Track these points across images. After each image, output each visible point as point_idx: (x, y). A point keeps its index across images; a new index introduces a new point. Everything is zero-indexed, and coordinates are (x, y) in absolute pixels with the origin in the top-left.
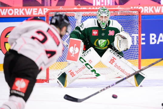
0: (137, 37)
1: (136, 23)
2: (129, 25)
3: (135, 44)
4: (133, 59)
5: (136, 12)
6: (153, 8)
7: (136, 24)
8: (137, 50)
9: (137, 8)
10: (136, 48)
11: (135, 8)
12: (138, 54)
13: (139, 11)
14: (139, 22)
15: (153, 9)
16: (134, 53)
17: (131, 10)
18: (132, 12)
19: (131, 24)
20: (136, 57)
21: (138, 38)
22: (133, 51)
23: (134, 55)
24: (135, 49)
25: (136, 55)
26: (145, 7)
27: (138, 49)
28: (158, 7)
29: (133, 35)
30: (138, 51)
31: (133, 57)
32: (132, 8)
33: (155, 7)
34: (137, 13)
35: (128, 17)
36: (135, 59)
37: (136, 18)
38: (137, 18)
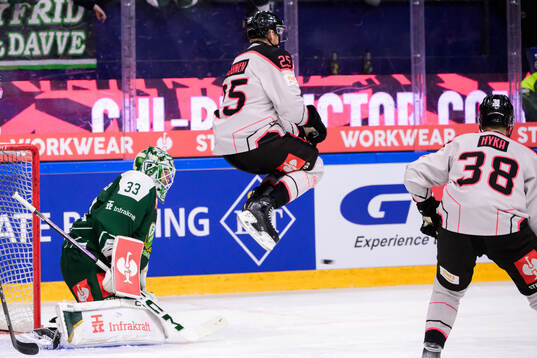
0: (28, 221)
1: (24, 183)
2: (5, 188)
3: (23, 240)
4: (19, 282)
5: (24, 153)
6: (72, 141)
7: (26, 186)
8: (28, 258)
9: (28, 141)
10: (26, 251)
11: (21, 141)
12: (31, 269)
13: (34, 150)
14: (35, 179)
15: (72, 145)
16: (20, 266)
17: (11, 149)
18: (13, 152)
19: (13, 185)
20: (28, 275)
21: (30, 225)
22: (19, 261)
23: (22, 271)
24: (22, 255)
25: (27, 270)
26: (49, 141)
27: (31, 255)
28: (84, 140)
29: (17, 216)
30: (31, 260)
31: (18, 277)
32: (13, 142)
33: (76, 140)
34: (28, 155)
35: (4, 167)
36: (24, 281)
37: (24, 169)
38: (29, 169)
